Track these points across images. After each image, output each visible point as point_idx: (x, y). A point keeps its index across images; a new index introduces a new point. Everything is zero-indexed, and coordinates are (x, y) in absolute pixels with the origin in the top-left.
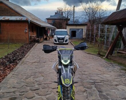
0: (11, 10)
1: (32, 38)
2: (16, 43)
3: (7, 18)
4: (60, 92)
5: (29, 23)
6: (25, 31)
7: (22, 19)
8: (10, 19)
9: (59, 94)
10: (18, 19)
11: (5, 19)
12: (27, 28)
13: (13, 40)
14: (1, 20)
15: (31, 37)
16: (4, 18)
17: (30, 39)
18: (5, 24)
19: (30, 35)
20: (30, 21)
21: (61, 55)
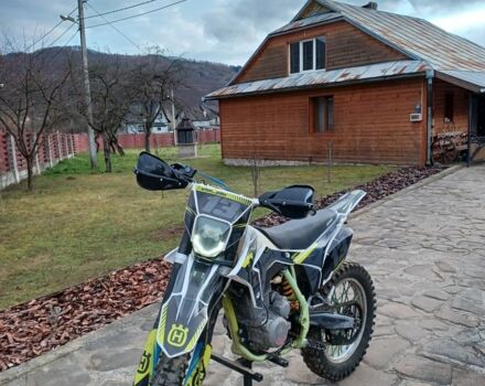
0: (369, 43)
1: (442, 143)
2: (376, 165)
3: (355, 73)
4: (150, 355)
5: (430, 82)
6: (413, 117)
7: (405, 72)
8: (361, 77)
9: (143, 363)
10: (390, 73)
11: (348, 78)
12: (422, 103)
13: (368, 150)
14: (335, 83)
15: (436, 139)
16: (344, 75)
17: (433, 147)
18: (346, 97)
19: (432, 133)
20: (431, 74)
21: (199, 215)
